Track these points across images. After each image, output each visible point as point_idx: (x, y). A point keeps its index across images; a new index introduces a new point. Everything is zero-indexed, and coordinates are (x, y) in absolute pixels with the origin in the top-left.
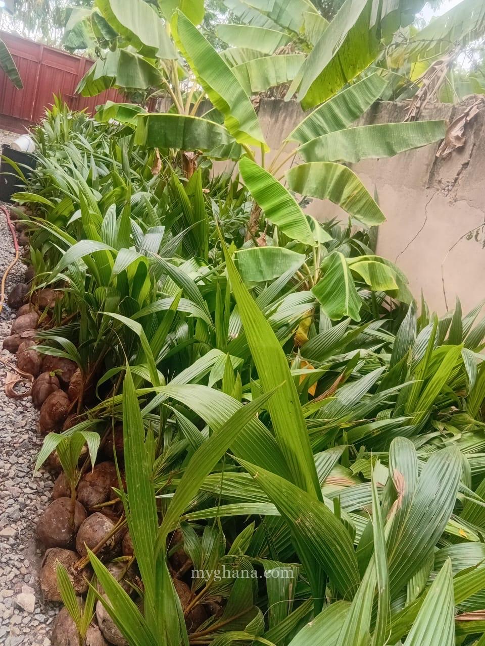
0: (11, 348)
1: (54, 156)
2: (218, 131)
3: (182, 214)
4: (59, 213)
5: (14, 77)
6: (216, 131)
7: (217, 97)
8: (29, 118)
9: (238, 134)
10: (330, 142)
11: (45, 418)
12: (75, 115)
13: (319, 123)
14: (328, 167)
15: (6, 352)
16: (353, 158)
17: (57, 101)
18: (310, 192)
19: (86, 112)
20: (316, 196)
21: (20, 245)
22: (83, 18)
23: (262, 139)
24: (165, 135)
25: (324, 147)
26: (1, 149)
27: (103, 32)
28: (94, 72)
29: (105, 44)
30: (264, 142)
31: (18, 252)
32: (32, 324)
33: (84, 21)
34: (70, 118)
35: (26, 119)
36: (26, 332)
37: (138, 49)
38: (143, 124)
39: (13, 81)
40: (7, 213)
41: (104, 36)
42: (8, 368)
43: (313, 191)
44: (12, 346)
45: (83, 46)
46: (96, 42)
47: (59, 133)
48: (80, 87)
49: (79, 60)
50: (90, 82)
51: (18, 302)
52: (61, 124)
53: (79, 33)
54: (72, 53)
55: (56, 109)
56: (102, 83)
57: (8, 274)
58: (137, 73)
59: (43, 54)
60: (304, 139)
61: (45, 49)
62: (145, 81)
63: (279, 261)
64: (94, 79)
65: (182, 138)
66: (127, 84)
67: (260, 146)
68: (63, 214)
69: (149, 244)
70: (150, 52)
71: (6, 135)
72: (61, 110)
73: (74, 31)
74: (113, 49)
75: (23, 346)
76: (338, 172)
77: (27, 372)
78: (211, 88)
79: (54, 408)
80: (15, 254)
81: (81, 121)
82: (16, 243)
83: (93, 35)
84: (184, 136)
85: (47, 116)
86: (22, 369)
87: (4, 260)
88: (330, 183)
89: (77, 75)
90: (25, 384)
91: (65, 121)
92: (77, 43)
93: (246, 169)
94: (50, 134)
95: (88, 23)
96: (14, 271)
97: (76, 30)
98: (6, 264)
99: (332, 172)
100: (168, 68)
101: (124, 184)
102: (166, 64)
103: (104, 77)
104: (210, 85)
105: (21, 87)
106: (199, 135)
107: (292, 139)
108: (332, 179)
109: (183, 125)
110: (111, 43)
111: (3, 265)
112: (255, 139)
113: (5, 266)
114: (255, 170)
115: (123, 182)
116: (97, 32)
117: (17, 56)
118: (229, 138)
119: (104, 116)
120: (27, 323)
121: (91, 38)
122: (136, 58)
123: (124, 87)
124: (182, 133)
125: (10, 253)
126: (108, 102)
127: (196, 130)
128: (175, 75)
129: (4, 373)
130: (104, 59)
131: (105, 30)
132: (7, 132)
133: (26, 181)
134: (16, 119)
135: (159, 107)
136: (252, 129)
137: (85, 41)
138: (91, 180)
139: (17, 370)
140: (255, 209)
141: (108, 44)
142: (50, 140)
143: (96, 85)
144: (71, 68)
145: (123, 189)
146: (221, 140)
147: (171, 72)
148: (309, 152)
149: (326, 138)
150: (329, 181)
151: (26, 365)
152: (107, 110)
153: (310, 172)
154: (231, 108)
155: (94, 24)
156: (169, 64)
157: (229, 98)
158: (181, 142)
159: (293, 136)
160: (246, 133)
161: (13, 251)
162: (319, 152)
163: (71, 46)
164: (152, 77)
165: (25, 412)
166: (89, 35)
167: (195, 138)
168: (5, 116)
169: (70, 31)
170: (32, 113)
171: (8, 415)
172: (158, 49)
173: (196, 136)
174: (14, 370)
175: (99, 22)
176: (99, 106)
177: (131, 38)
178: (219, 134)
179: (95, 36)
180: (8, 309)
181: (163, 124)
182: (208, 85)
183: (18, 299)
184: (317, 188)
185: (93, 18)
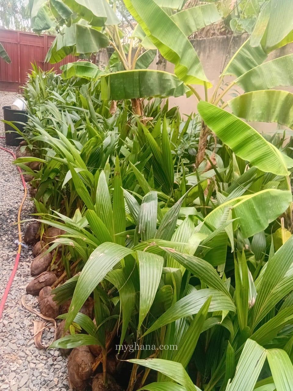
0: (33, 292)
1: (39, 111)
2: (167, 78)
3: (151, 155)
4: (52, 168)
5: (4, 56)
6: (166, 79)
7: (167, 50)
8: (19, 81)
9: (186, 78)
10: (265, 71)
11: (74, 377)
12: (47, 74)
13: (247, 56)
14: (270, 95)
15: (30, 296)
16: (288, 82)
17: (34, 67)
18: (256, 118)
19: (53, 71)
20: (262, 121)
21: (26, 181)
22: (43, 5)
23: (205, 78)
24: (124, 88)
25: (259, 76)
26: (2, 111)
27: (60, 13)
28: (56, 45)
29: (62, 22)
30: (207, 80)
31: (26, 189)
32: (46, 263)
33: (44, 7)
34: (44, 77)
35: (17, 82)
36: (42, 277)
37: (90, 22)
38: (106, 83)
39: (4, 59)
40: (14, 156)
41: (61, 16)
42: (34, 315)
43: (259, 116)
44: (34, 291)
45: (47, 27)
46: (56, 22)
47: (39, 92)
48: (48, 58)
49: (43, 37)
50: (55, 53)
51: (32, 240)
52: (39, 83)
53: (42, 17)
54: (39, 34)
55: (34, 72)
56: (63, 52)
57: (22, 210)
58: (91, 41)
59: (20, 38)
60: (238, 73)
61: (20, 34)
62: (97, 45)
63: (270, 205)
64: (57, 50)
65: (138, 89)
66: (85, 50)
67: (203, 84)
68: (55, 167)
69: (147, 214)
70: (99, 22)
71: (6, 95)
72: (38, 73)
73: (38, 16)
74: (69, 25)
75: (42, 294)
76: (282, 98)
77: (49, 317)
78: (162, 43)
79: (81, 369)
80: (24, 190)
81: (51, 78)
82: (23, 180)
83: (53, 17)
84: (140, 87)
85: (29, 78)
86: (45, 315)
87: (17, 198)
88: (275, 107)
89: (43, 47)
90: (50, 329)
91: (42, 81)
92: (42, 26)
93: (206, 112)
94: (34, 94)
95: (48, 8)
96: (25, 206)
97: (40, 15)
98: (19, 202)
99: (275, 98)
100: (111, 32)
101: (98, 135)
102: (109, 29)
103: (64, 47)
104: (161, 41)
105: (10, 62)
106: (152, 84)
107: (228, 74)
108: (276, 104)
109: (138, 78)
110: (67, 21)
111: (17, 203)
112: (199, 79)
113: (19, 204)
114: (214, 111)
115: (96, 132)
116: (55, 13)
117: (4, 42)
118: (177, 81)
119: (67, 74)
120: (42, 263)
121: (52, 20)
122: (88, 29)
123: (83, 53)
124: (138, 84)
125: (21, 190)
126: (69, 64)
127: (149, 80)
128: (117, 36)
129: (31, 323)
130: (62, 34)
131: (61, 11)
132: (6, 93)
133: (22, 134)
134: (10, 83)
135: (99, 58)
136: (197, 72)
137: (48, 23)
138: (71, 133)
139: (41, 315)
140: (203, 135)
141: (64, 22)
142: (34, 98)
143: (59, 54)
144: (39, 43)
145: (97, 138)
146: (171, 85)
147: (114, 35)
148: (246, 83)
149: (260, 69)
150: (273, 106)
151: (48, 312)
152: (69, 70)
153: (253, 100)
154: (180, 58)
155: (53, 8)
156: (112, 29)
157: (177, 49)
158: (138, 92)
159: (228, 71)
160: (192, 76)
161: (22, 188)
162: (256, 81)
163: (38, 29)
164: (102, 41)
165: (55, 363)
166: (50, 18)
167: (149, 87)
168: (3, 82)
169: (35, 17)
170: (20, 77)
171: (41, 373)
172: (106, 18)
173: (150, 85)
174: (39, 317)
175: (56, 6)
176: (62, 66)
177: (84, 13)
178: (169, 80)
179: (54, 18)
180: (26, 246)
181: (121, 80)
182: (159, 41)
183: (32, 237)
184: (263, 114)
185: (51, 3)
